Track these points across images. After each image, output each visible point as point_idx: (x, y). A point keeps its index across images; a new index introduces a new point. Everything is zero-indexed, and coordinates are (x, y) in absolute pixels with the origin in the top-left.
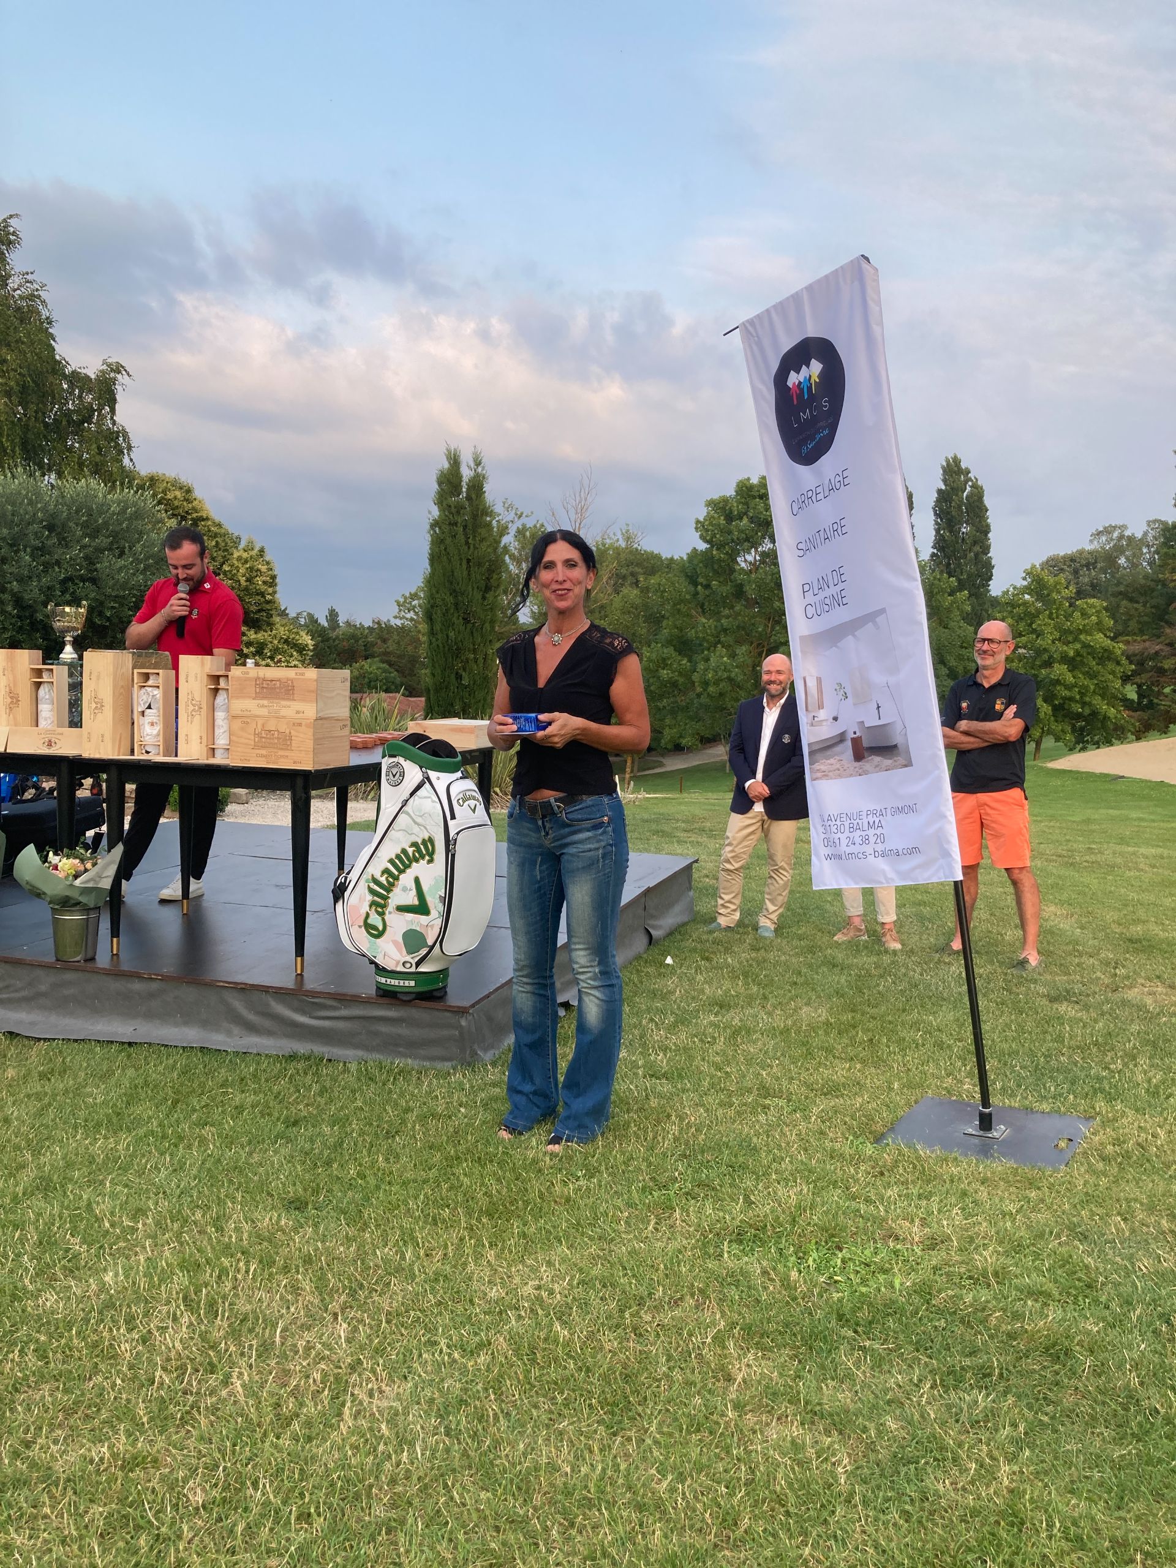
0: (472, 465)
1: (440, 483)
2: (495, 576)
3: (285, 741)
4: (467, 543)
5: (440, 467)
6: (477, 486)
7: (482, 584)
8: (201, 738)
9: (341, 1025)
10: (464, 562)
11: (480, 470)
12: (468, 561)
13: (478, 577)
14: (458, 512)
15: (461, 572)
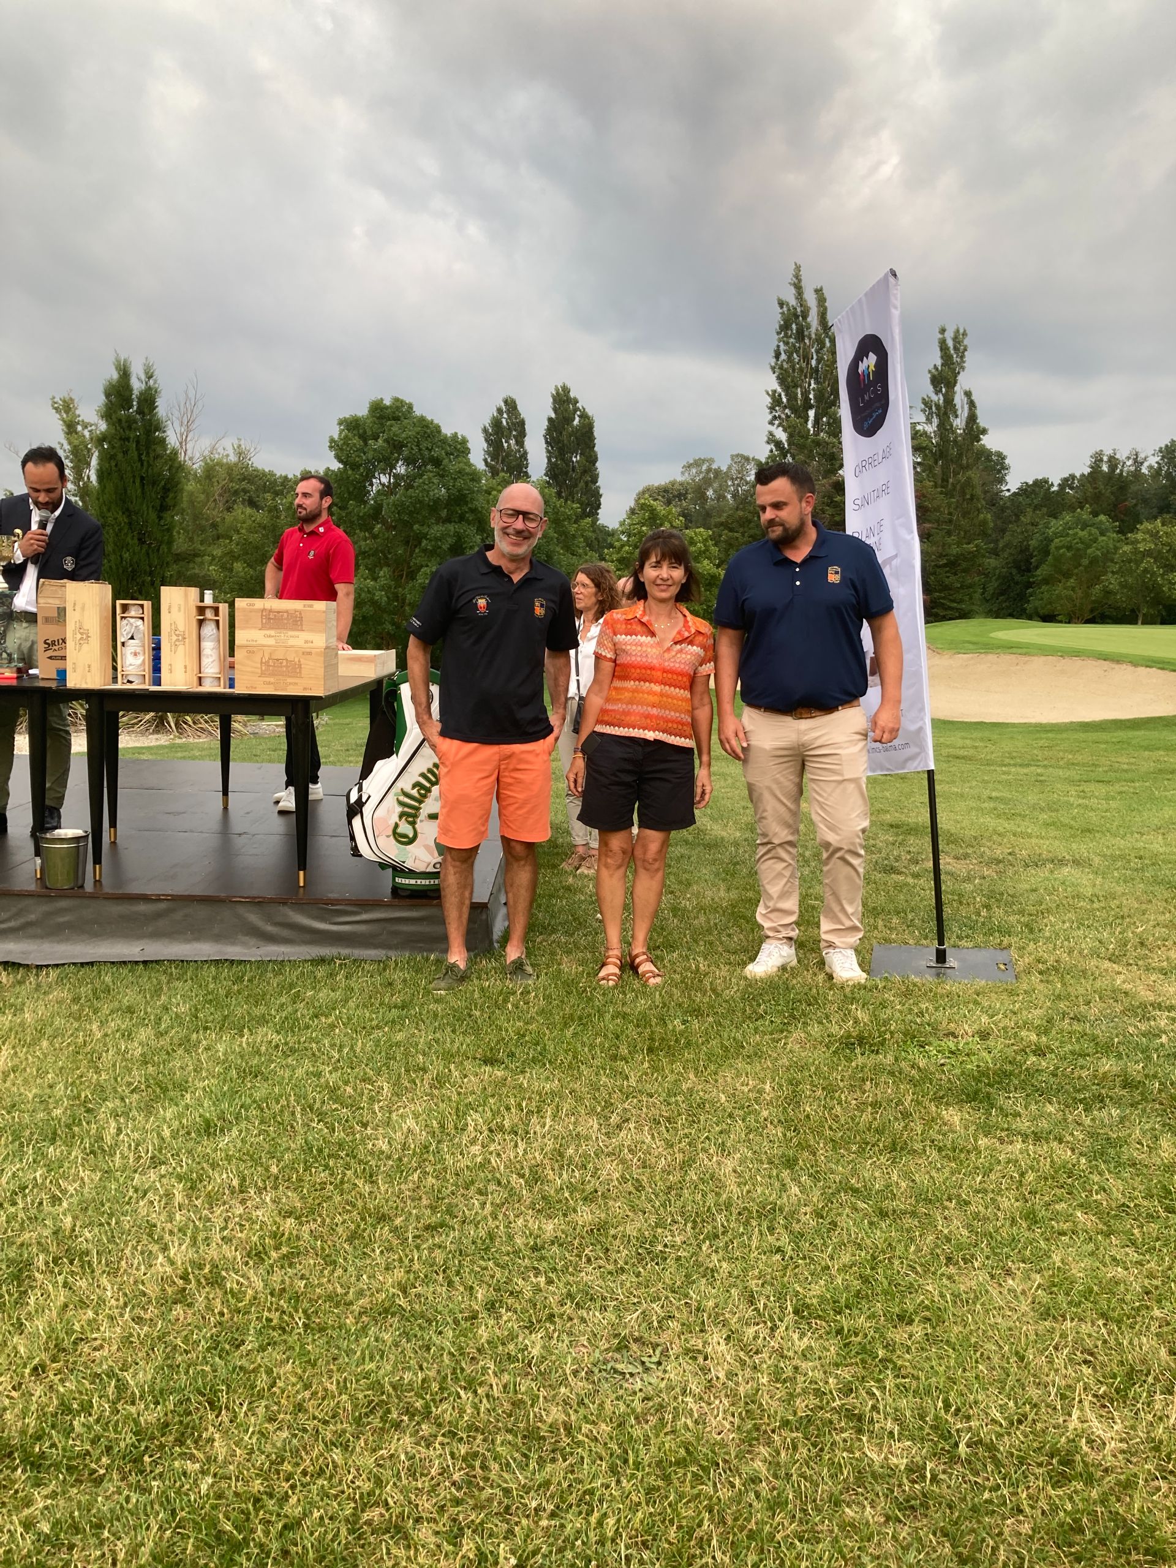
0: (143, 377)
1: (108, 395)
2: (171, 495)
3: (295, 669)
4: (140, 460)
5: (108, 377)
6: (148, 400)
7: (158, 502)
8: (186, 667)
9: (362, 928)
10: (138, 481)
11: (151, 382)
12: (142, 478)
13: (154, 496)
14: (130, 428)
15: (135, 491)
